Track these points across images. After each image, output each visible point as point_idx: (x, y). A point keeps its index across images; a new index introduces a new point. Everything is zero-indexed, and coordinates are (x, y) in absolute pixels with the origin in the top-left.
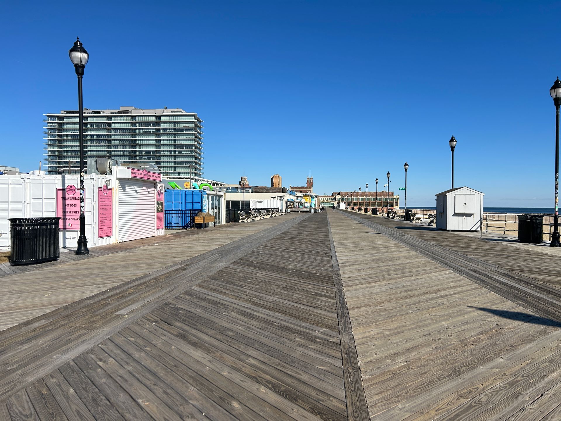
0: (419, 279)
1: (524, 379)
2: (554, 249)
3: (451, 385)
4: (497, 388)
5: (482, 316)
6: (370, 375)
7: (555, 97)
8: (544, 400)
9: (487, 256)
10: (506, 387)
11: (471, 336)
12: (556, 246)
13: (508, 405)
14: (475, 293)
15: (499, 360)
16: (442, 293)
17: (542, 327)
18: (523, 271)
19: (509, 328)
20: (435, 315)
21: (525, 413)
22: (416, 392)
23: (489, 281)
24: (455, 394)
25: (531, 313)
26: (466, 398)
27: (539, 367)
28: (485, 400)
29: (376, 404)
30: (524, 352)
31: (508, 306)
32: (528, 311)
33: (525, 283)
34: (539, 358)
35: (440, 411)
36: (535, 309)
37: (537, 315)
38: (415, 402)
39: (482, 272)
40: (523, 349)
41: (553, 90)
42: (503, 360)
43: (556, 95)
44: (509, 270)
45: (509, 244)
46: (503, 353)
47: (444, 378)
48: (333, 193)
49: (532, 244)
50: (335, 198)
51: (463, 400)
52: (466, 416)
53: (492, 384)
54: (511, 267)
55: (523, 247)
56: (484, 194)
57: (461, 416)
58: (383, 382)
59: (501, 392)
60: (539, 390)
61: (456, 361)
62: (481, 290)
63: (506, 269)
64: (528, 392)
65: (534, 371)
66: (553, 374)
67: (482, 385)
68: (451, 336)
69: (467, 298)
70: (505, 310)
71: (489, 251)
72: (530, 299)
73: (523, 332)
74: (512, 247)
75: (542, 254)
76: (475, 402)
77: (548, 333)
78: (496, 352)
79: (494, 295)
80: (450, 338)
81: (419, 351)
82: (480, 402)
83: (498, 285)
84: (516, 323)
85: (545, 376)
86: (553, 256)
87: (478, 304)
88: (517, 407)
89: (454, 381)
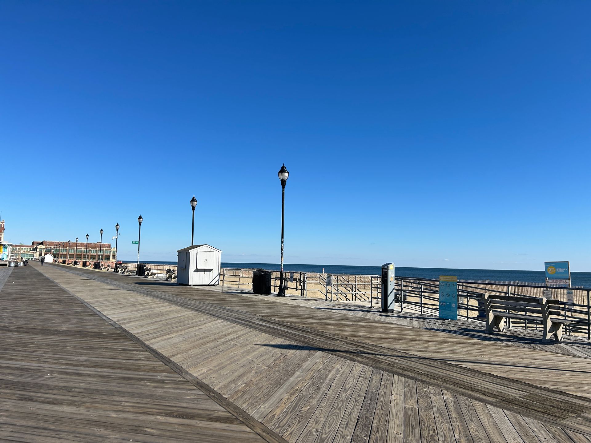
0: (202, 329)
1: (317, 380)
2: (282, 298)
3: (281, 390)
4: (307, 387)
5: (268, 349)
6: (229, 395)
7: (282, 179)
8: (333, 388)
9: (239, 307)
10: (311, 386)
11: (271, 362)
12: (282, 296)
13: (318, 394)
14: (252, 335)
15: (297, 373)
16: (229, 337)
17: (308, 351)
18: (272, 316)
19: (290, 355)
20: (237, 353)
21: (328, 396)
22: (265, 398)
23: (255, 325)
24: (287, 394)
25: (296, 344)
26: (295, 395)
27: (320, 373)
28: (305, 394)
29: (248, 408)
30: (307, 367)
31: (278, 341)
32: (293, 343)
33: (279, 324)
34: (317, 369)
35: (286, 404)
36: (297, 342)
37: (300, 345)
38: (269, 403)
39: (245, 319)
40: (306, 365)
41: (281, 173)
42: (299, 373)
43: (282, 178)
44: (262, 316)
45: (248, 296)
46: (297, 369)
47: (275, 388)
48: (33, 243)
49: (264, 295)
50: (36, 248)
51: (294, 397)
52: (301, 402)
53: (303, 386)
54: (261, 314)
55: (260, 298)
56: (222, 252)
57: (299, 404)
58: (241, 397)
59: (310, 388)
60: (327, 384)
61: (274, 377)
62: (255, 333)
63: (260, 315)
64: (323, 386)
65: (319, 375)
66: (329, 376)
67: (298, 387)
68: (259, 364)
69: (249, 339)
70: (279, 344)
71: (237, 302)
72: (289, 335)
73: (299, 356)
74: (252, 298)
75: (276, 302)
76: (301, 396)
77: (313, 355)
78: (293, 369)
79: (266, 336)
80: (259, 365)
81: (247, 376)
82: (303, 396)
83: (262, 328)
84: (292, 351)
85: (326, 377)
86: (283, 304)
87: (260, 342)
88: (323, 394)
89: (282, 388)
